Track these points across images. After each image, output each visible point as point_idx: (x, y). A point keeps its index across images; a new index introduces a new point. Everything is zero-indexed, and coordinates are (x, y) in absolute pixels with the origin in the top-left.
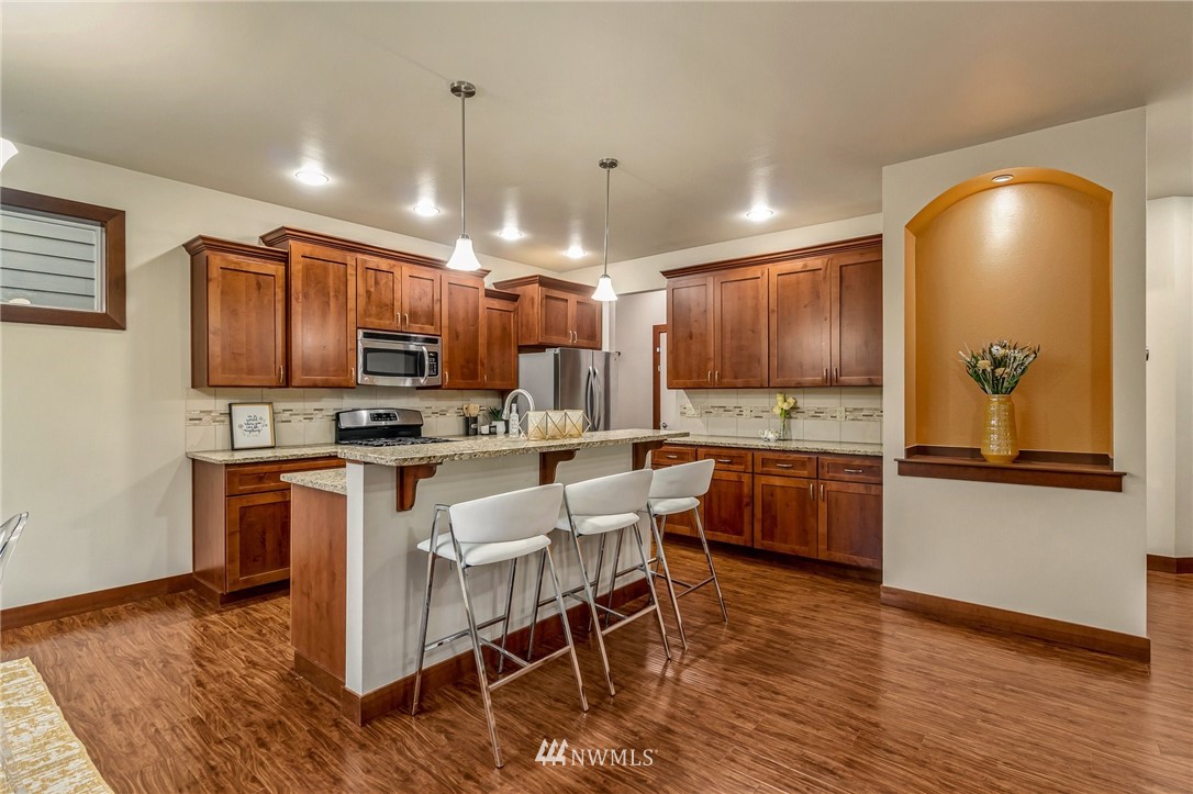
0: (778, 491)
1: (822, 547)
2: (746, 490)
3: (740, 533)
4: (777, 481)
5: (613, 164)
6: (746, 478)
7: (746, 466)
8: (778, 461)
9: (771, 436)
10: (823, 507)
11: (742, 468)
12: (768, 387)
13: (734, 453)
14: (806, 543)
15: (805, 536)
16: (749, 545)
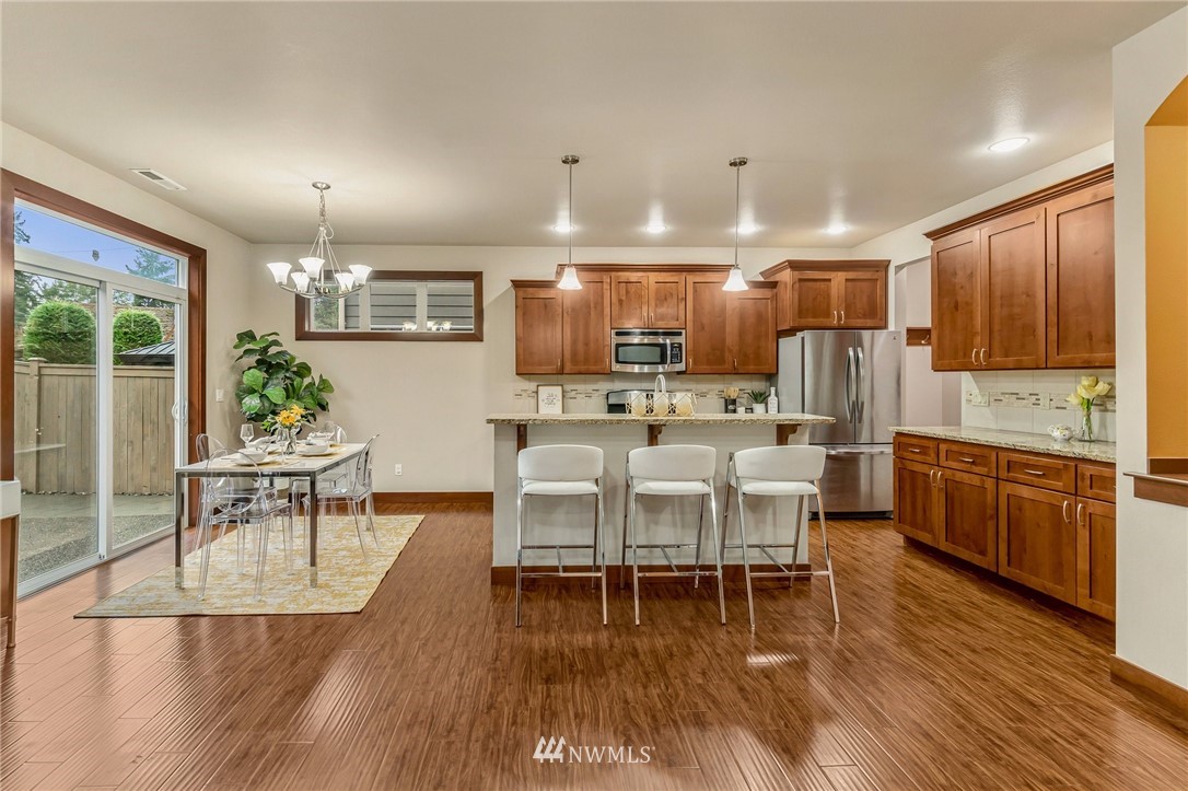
0: (1027, 505)
1: (1084, 591)
2: (990, 498)
3: (983, 553)
4: (1025, 492)
5: (743, 163)
6: (990, 484)
7: (990, 468)
8: (1028, 466)
9: (1057, 434)
10: (1083, 535)
11: (983, 470)
12: (1046, 368)
13: (976, 451)
14: (1060, 581)
15: (1059, 570)
16: (993, 569)
